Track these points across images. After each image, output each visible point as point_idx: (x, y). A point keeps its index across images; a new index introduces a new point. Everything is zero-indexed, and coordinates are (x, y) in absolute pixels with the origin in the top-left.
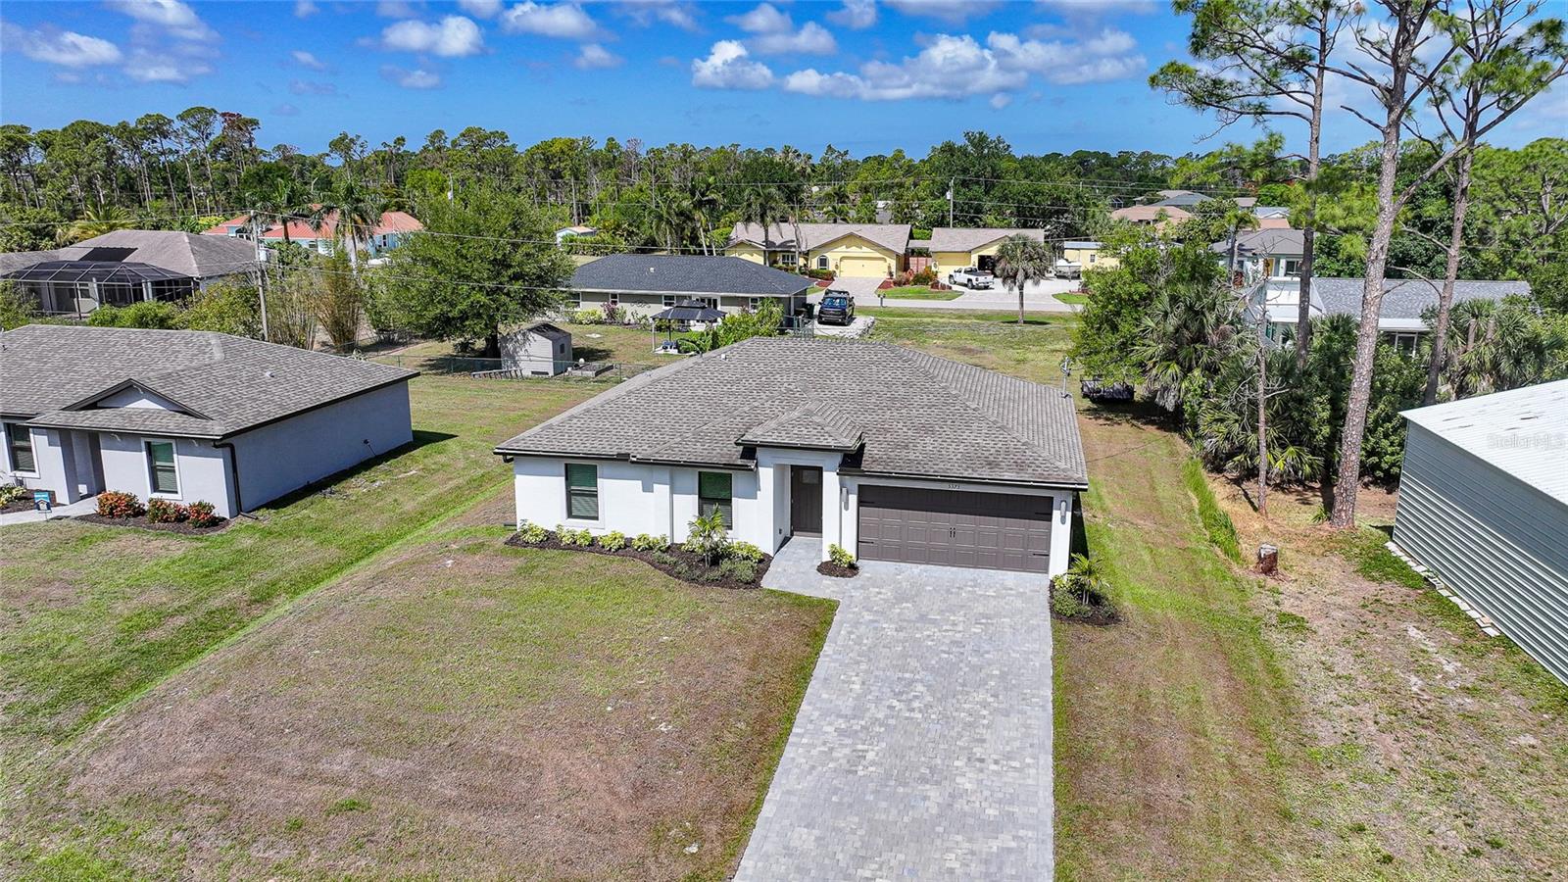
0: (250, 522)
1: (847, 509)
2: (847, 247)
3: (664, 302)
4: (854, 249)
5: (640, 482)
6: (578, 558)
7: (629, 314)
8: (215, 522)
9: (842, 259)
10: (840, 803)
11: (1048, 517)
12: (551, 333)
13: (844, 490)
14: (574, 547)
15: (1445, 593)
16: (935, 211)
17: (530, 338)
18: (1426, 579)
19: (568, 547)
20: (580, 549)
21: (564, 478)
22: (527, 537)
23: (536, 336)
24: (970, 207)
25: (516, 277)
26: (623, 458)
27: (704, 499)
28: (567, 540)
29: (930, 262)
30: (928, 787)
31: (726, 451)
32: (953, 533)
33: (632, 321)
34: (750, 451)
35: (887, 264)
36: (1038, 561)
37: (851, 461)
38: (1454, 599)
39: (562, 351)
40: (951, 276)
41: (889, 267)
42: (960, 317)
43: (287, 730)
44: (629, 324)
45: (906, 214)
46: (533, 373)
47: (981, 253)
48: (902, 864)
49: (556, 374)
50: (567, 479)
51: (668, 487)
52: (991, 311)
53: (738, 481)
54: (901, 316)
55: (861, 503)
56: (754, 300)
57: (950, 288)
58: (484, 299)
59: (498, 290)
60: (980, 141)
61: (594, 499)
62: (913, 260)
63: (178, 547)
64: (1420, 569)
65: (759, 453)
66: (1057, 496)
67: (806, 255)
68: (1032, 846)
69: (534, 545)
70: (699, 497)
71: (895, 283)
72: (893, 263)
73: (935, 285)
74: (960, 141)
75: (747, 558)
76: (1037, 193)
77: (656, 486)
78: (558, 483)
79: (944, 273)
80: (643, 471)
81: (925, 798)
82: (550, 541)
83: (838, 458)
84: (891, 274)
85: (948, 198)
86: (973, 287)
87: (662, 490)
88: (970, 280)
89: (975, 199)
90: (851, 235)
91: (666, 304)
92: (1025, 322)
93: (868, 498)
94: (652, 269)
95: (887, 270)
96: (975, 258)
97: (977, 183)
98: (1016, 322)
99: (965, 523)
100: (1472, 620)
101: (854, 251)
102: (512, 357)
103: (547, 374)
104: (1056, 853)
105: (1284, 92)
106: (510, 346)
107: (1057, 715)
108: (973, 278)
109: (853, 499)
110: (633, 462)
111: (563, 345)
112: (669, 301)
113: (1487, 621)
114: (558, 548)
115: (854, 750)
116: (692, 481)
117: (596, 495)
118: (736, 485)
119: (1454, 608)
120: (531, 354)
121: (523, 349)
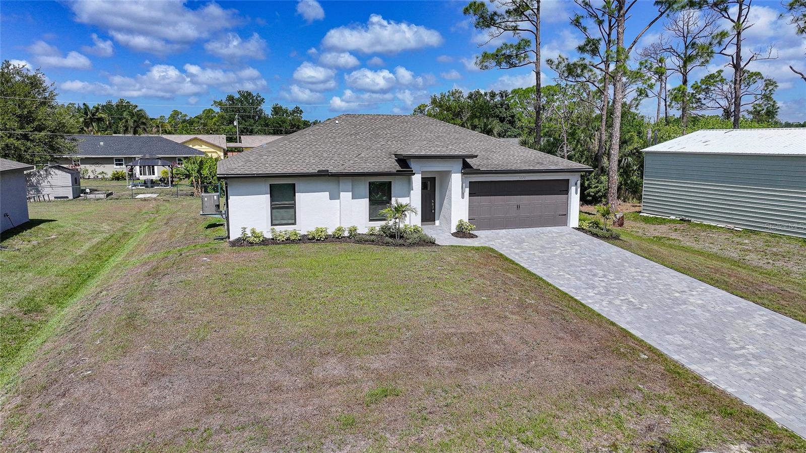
1: (463, 197)
2: (193, 146)
4: (197, 147)
5: (328, 193)
6: (296, 246)
7: (90, 171)
10: (661, 322)
11: (566, 191)
12: (66, 170)
13: (464, 185)
14: (288, 241)
15: (699, 222)
16: (228, 132)
17: (52, 173)
18: (681, 220)
19: (284, 243)
20: (293, 241)
21: (269, 196)
22: (251, 239)
23: (57, 171)
26: (323, 174)
27: (372, 202)
28: (282, 238)
30: (684, 306)
31: (390, 166)
32: (518, 207)
33: (92, 177)
34: (403, 162)
35: (218, 155)
36: (562, 218)
37: (466, 164)
38: (704, 223)
39: (76, 182)
41: (219, 157)
44: (89, 178)
46: (55, 198)
49: (74, 198)
50: (271, 197)
51: (351, 193)
53: (396, 186)
55: (471, 194)
58: (17, 143)
59: (25, 137)
60: (247, 95)
61: (293, 210)
62: (230, 154)
64: (673, 217)
65: (412, 163)
69: (259, 244)
70: (370, 200)
72: (222, 154)
74: (237, 96)
75: (415, 232)
76: (284, 122)
77: (343, 194)
78: (264, 200)
80: (332, 186)
81: (693, 310)
82: (269, 242)
83: (459, 165)
85: (235, 125)
87: (346, 196)
90: (196, 139)
93: (476, 190)
94: (101, 143)
99: (524, 201)
100: (724, 228)
102: (35, 187)
103: (67, 197)
109: (467, 190)
110: (331, 175)
111: (76, 178)
112: (119, 162)
113: (732, 226)
114: (279, 244)
115: (621, 300)
116: (365, 189)
117: (293, 207)
118: (394, 189)
119: (710, 226)
120: (53, 184)
121: (46, 181)
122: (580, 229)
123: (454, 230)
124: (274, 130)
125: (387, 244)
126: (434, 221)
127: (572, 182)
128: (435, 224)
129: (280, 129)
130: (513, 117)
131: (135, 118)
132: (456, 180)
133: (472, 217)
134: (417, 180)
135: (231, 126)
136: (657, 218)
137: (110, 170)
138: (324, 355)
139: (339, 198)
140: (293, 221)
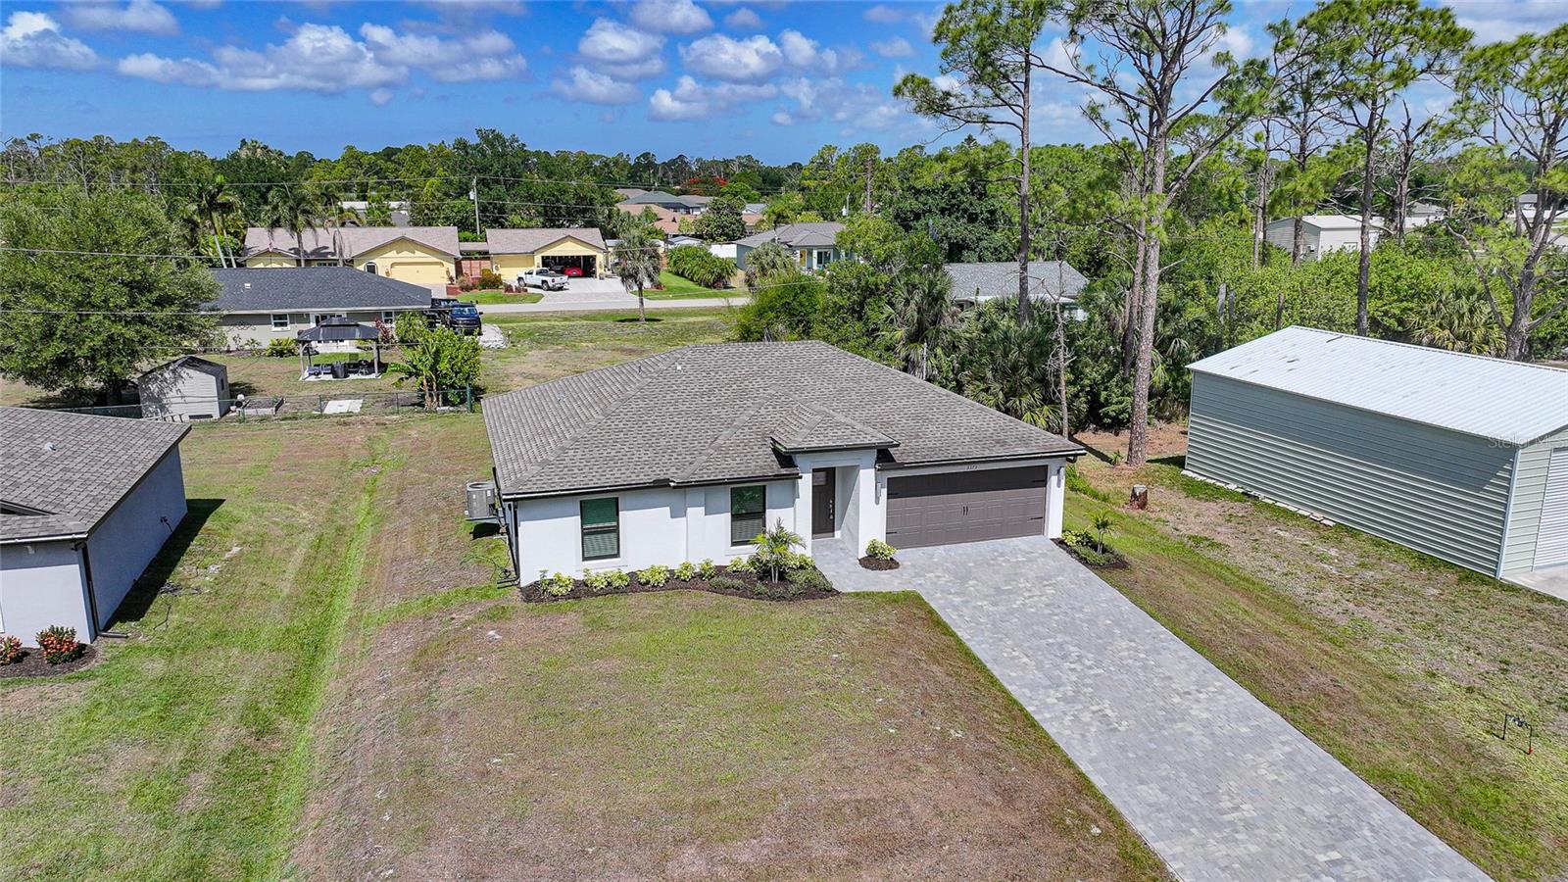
0: (122, 644)
1: (877, 503)
2: (398, 253)
3: (273, 322)
4: (405, 254)
5: (668, 508)
6: (622, 600)
8: (80, 653)
9: (392, 265)
10: (1139, 758)
11: (1043, 482)
12: (205, 367)
13: (879, 485)
14: (611, 589)
15: (1271, 502)
16: (459, 212)
17: (184, 375)
18: (1245, 494)
19: (603, 593)
20: (617, 589)
21: (579, 517)
22: (555, 589)
23: (192, 372)
24: (495, 208)
25: (163, 302)
26: (661, 485)
27: (735, 517)
28: (601, 584)
29: (486, 264)
30: (1180, 725)
31: (763, 463)
32: (966, 510)
34: (786, 459)
35: (445, 269)
36: (1035, 523)
37: (884, 456)
38: (1278, 504)
39: (223, 388)
40: (520, 279)
41: (448, 272)
42: (566, 319)
43: (590, 850)
45: (426, 215)
46: (191, 417)
47: (543, 254)
48: (1240, 788)
49: (222, 416)
50: (583, 518)
51: (703, 508)
52: (589, 311)
53: (773, 493)
54: (511, 322)
55: (890, 495)
56: (388, 314)
57: (526, 290)
60: (492, 139)
61: (616, 535)
62: (465, 264)
63: (65, 694)
64: (1232, 486)
65: (798, 460)
66: (1053, 465)
67: (350, 262)
68: (1300, 746)
69: (567, 597)
70: (732, 515)
71: (462, 289)
72: (452, 268)
73: (509, 288)
74: (474, 140)
75: (801, 567)
76: (562, 192)
77: (689, 510)
78: (571, 525)
79: (509, 275)
80: (676, 498)
81: (1190, 734)
82: (581, 590)
83: (873, 458)
84: (451, 279)
85: (472, 198)
86: (549, 289)
87: (696, 513)
88: (544, 282)
89: (498, 199)
90: (403, 239)
91: (276, 325)
92: (647, 320)
93: (898, 489)
94: (248, 285)
95: (446, 277)
96: (538, 259)
97: (497, 182)
98: (638, 320)
99: (975, 500)
100: (1306, 517)
101: (406, 256)
102: (157, 400)
103: (211, 416)
104: (1322, 747)
105: (1007, 104)
106: (154, 387)
107: (1191, 645)
108: (549, 279)
109: (884, 491)
110: (674, 487)
111: (222, 381)
112: (281, 320)
113: (1318, 516)
114: (596, 595)
115: (1093, 712)
116: (724, 498)
117: (616, 530)
118: (771, 495)
119: (1285, 511)
120: (186, 394)
121: (174, 390)
122: (1061, 543)
123: (863, 554)
124: (545, 207)
125: (759, 596)
126: (833, 531)
127: (1052, 469)
128: (833, 536)
129: (557, 205)
130: (992, 212)
131: (291, 203)
132: (867, 479)
133: (890, 530)
134: (806, 484)
135: (464, 200)
136: (1207, 484)
137: (267, 335)
138: (679, 842)
139: (685, 515)
140: (616, 552)
